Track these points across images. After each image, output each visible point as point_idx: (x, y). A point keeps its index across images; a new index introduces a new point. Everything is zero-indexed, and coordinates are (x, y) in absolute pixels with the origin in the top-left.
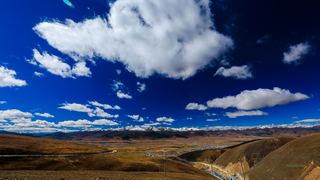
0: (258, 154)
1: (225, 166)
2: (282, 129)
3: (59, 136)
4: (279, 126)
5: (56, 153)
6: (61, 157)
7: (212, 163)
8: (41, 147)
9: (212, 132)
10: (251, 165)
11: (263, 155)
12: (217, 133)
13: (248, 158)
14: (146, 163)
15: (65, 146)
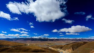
1: (65, 50)
3: (8, 39)
5: (8, 45)
6: (10, 47)
7: (60, 49)
8: (2, 43)
9: (61, 40)
10: (73, 50)
11: (77, 47)
12: (63, 40)
13: (73, 48)
15: (11, 43)
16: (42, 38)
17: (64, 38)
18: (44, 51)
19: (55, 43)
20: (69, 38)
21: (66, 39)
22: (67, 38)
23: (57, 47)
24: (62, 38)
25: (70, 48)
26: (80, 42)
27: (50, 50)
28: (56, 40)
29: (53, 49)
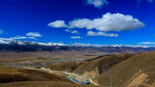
0: (107, 65)
1: (81, 73)
2: (128, 48)
4: (126, 46)
7: (71, 72)
9: (74, 48)
10: (101, 73)
11: (110, 66)
12: (78, 49)
13: (100, 69)
14: (13, 73)
16: (20, 43)
17: (83, 45)
18: (25, 79)
19: (59, 56)
20: (94, 46)
21: (86, 48)
22: (89, 45)
23: (63, 67)
24: (77, 44)
25: (93, 69)
26: (117, 54)
27: (45, 74)
28: (62, 48)
29: (51, 72)
